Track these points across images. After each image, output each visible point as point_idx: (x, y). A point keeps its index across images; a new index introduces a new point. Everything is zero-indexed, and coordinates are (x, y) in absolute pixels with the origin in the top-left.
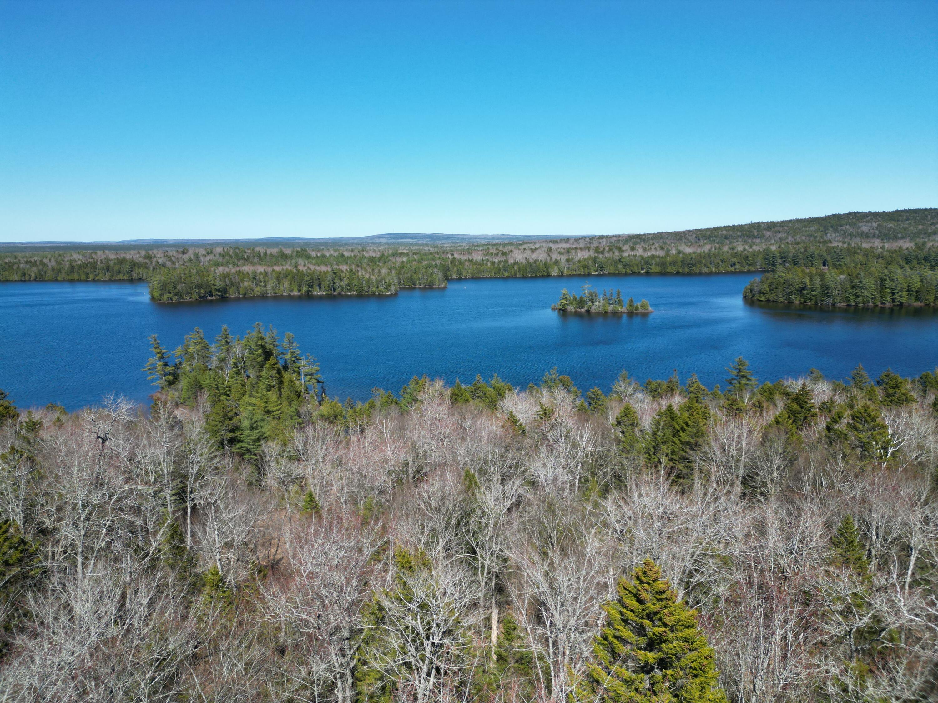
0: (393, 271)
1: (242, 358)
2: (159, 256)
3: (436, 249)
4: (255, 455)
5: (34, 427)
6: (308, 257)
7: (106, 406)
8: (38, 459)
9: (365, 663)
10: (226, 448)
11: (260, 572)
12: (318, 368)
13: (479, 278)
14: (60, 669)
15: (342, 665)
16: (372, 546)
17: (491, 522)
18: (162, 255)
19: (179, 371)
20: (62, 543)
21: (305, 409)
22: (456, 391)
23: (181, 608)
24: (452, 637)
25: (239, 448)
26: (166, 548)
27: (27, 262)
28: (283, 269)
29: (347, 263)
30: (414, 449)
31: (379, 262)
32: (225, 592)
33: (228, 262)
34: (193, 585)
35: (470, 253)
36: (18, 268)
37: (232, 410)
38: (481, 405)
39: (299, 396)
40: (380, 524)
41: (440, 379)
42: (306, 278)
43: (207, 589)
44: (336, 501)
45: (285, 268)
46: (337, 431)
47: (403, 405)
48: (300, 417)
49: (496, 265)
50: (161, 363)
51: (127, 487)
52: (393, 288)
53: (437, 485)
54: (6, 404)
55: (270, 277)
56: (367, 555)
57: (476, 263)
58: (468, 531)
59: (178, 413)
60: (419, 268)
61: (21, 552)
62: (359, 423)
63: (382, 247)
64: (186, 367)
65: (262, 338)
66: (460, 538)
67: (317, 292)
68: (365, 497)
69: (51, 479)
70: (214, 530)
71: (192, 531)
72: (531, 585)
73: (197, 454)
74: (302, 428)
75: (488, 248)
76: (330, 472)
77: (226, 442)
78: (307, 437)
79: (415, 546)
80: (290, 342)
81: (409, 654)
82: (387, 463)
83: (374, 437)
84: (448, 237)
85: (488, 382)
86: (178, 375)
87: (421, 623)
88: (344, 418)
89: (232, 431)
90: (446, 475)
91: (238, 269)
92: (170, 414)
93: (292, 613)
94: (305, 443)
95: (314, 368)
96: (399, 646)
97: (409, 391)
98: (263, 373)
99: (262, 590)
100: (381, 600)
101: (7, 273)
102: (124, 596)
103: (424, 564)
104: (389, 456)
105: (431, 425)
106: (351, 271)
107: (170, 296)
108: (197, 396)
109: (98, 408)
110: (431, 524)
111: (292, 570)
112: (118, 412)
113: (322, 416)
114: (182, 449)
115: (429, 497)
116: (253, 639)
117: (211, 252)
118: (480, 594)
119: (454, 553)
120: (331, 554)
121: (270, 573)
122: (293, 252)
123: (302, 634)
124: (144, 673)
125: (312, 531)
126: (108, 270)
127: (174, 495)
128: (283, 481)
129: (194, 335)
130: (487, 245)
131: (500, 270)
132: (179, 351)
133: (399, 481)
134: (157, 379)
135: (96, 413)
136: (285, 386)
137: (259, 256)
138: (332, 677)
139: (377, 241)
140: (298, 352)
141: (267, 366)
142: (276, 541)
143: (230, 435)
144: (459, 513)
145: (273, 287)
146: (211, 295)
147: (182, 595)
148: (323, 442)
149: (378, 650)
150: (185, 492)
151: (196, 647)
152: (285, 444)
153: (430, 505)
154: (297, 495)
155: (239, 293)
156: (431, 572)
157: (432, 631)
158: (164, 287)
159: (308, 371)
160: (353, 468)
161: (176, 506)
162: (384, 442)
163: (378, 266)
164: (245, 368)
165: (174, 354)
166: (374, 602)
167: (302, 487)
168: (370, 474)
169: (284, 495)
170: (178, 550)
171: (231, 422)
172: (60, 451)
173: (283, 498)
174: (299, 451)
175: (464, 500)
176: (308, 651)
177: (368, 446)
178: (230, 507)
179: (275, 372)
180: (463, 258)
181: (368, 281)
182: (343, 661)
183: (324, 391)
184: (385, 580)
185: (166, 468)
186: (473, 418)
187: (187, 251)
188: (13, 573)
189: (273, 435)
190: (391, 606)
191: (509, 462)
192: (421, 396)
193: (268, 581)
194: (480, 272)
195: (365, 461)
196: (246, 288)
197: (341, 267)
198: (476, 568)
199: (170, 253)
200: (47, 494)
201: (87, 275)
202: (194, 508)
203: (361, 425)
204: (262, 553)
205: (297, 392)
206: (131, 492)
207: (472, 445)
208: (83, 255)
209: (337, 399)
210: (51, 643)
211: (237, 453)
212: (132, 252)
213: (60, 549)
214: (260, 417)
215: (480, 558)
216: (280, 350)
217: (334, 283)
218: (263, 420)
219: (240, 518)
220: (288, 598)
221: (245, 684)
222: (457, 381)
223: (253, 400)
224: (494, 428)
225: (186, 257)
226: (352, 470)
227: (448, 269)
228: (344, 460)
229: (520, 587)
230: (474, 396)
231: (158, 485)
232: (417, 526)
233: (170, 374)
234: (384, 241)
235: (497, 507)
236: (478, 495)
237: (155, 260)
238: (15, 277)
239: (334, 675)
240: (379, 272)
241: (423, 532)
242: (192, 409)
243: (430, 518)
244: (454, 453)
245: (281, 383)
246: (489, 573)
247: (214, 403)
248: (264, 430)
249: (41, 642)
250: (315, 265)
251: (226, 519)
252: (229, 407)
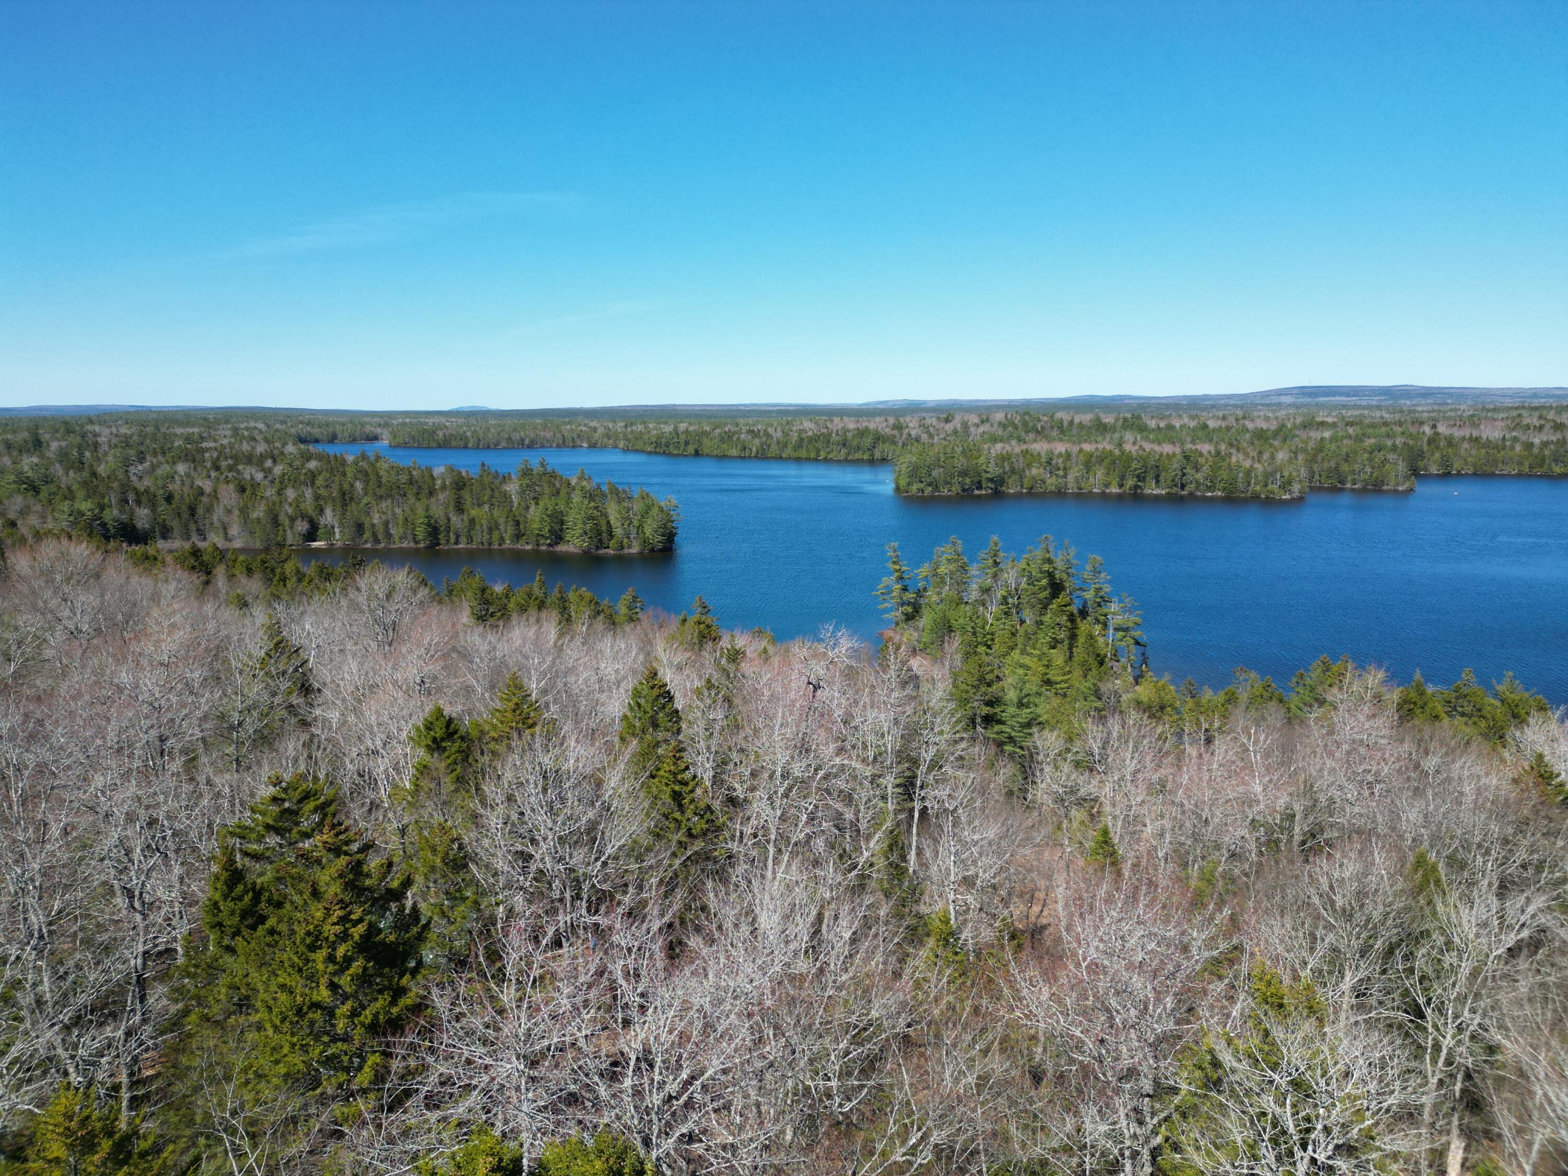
0: (1300, 457)
1: (1016, 590)
2: (913, 425)
3: (1397, 416)
4: (1021, 748)
5: (735, 656)
6: (1143, 429)
7: (822, 640)
8: (737, 701)
9: (1176, 1148)
10: (979, 729)
11: (1013, 937)
12: (1137, 619)
13: (1493, 475)
14: (735, 998)
15: (1135, 1136)
16: (1209, 948)
17: (1466, 968)
18: (917, 425)
19: (922, 601)
20: (754, 822)
21: (1110, 686)
22: (1413, 695)
23: (893, 959)
24: (1354, 1162)
25: (997, 733)
26: (881, 863)
27: (749, 432)
28: (1097, 449)
29: (1211, 440)
30: (1309, 789)
31: (1274, 438)
32: (956, 953)
33: (1010, 437)
34: (912, 929)
35: (1475, 425)
36: (738, 439)
37: (992, 671)
38: (1468, 730)
39: (1101, 663)
40: (1227, 912)
41: (1379, 667)
42: (1134, 465)
43: (931, 942)
44: (1149, 853)
45: (1100, 446)
46: (1162, 733)
47: (1292, 706)
48: (1100, 699)
49: (1535, 451)
50: (899, 586)
51: (838, 760)
52: (1296, 488)
53: (1351, 868)
54: (709, 621)
55: (1074, 461)
56: (1197, 961)
57: (1488, 444)
58: (1411, 971)
59: (916, 664)
60: (1355, 452)
61: (707, 822)
62: (1205, 725)
63: (1283, 412)
64: (932, 596)
65: (1050, 561)
66: (1390, 979)
67: (1152, 489)
68: (1203, 858)
69: (749, 731)
70: (950, 853)
71: (918, 847)
72: (1549, 1119)
73: (936, 730)
74: (1102, 719)
75: (1520, 415)
76: (1143, 802)
77: (979, 720)
78: (1109, 733)
79: (1294, 970)
80: (1096, 572)
81: (1263, 1162)
82: (1250, 806)
83: (1231, 756)
84: (1427, 393)
85: (1489, 687)
86: (920, 607)
87: (1293, 1115)
88: (1178, 712)
89: (990, 704)
90: (1372, 853)
91: (1024, 447)
92: (904, 663)
93: (1058, 1022)
94: (1105, 744)
95: (1132, 618)
96: (1244, 1142)
97: (1308, 681)
98: (1047, 619)
99: (1013, 968)
100: (1217, 1048)
101: (725, 446)
102: (820, 918)
103: (1311, 1007)
104: (1255, 795)
105: (1348, 753)
106: (1218, 453)
107: (922, 486)
108: (943, 642)
109: (813, 642)
110: (1330, 938)
111: (1063, 950)
112: (836, 650)
113: (1138, 703)
114: (916, 719)
115: (1331, 887)
116: (993, 1043)
117: (987, 420)
118: (1424, 1099)
119: (1375, 1004)
120: (1132, 941)
121: (1027, 944)
122: (1117, 420)
123: (1072, 1061)
124: (836, 1041)
125: (1102, 893)
126: (844, 445)
127: (898, 786)
128: (1063, 800)
129: (948, 548)
130: (1517, 408)
131: (1543, 459)
132: (924, 570)
133: (1271, 844)
134: (891, 610)
135: (810, 648)
136: (1079, 644)
137: (1061, 428)
138: (1116, 1151)
139: (1275, 400)
140: (1107, 589)
141: (1054, 606)
142: (1042, 895)
143: (985, 710)
144: (1395, 931)
145: (1077, 479)
146: (980, 487)
147: (896, 940)
148: (1136, 747)
149: (1203, 1135)
150: (913, 785)
151: (909, 1026)
152: (1070, 740)
153: (1333, 903)
154: (1083, 828)
155: (1022, 486)
156: (1323, 1027)
157: (1313, 1136)
158: (914, 473)
159: (1121, 622)
160: (1185, 802)
161: (898, 803)
162: (1249, 767)
163: (1271, 445)
164: (1018, 607)
165: (917, 575)
166: (1205, 1048)
167: (1092, 816)
168: (1216, 820)
169: (1061, 823)
170: (897, 870)
171: (990, 690)
172: (763, 694)
173: (1059, 828)
174: (1092, 755)
175: (1408, 909)
176: (1080, 1091)
177: (1218, 770)
178: (977, 823)
179: (1065, 618)
180: (1457, 433)
181: (1248, 473)
182: (1138, 1131)
183: (1145, 661)
184: (1228, 1016)
185: (891, 743)
186: (1447, 754)
187: (953, 417)
188: (696, 848)
189: (1053, 722)
190: (1235, 1064)
191: (1521, 855)
192: (1333, 695)
193: (1023, 955)
194: (1495, 462)
195: (1208, 793)
196: (1034, 478)
197: (1199, 447)
198: (1419, 1046)
199: (928, 422)
200: (742, 750)
201: (818, 451)
202: (924, 812)
203: (1206, 730)
204: (1017, 909)
205: (1098, 655)
206: (842, 768)
207: (1437, 808)
208: (816, 423)
209: (1167, 677)
210: (728, 958)
211: (994, 739)
212: (877, 419)
213: (750, 831)
214: (1035, 689)
215: (1430, 1030)
216: (1077, 582)
217: (1184, 475)
218: (1039, 694)
219: (990, 844)
220: (1054, 994)
221: (974, 1110)
222: (1418, 675)
223: (1026, 660)
224: (1494, 782)
225: (949, 427)
226: (1182, 805)
227: (1421, 454)
228: (1169, 786)
229: (1524, 1114)
230: (1452, 709)
231: (878, 765)
232: (1301, 934)
233: (909, 604)
234: (1288, 400)
235: (1484, 940)
236: (1440, 907)
237: (906, 431)
238: (734, 452)
239: (1121, 1149)
240: (1273, 457)
241: (1312, 949)
242: (935, 660)
243: (1329, 927)
244: (1395, 816)
245: (1073, 637)
246: (1449, 1062)
247: (967, 656)
248: (1038, 711)
249: (717, 952)
250: (1152, 442)
251: (968, 839)
252: (989, 665)
